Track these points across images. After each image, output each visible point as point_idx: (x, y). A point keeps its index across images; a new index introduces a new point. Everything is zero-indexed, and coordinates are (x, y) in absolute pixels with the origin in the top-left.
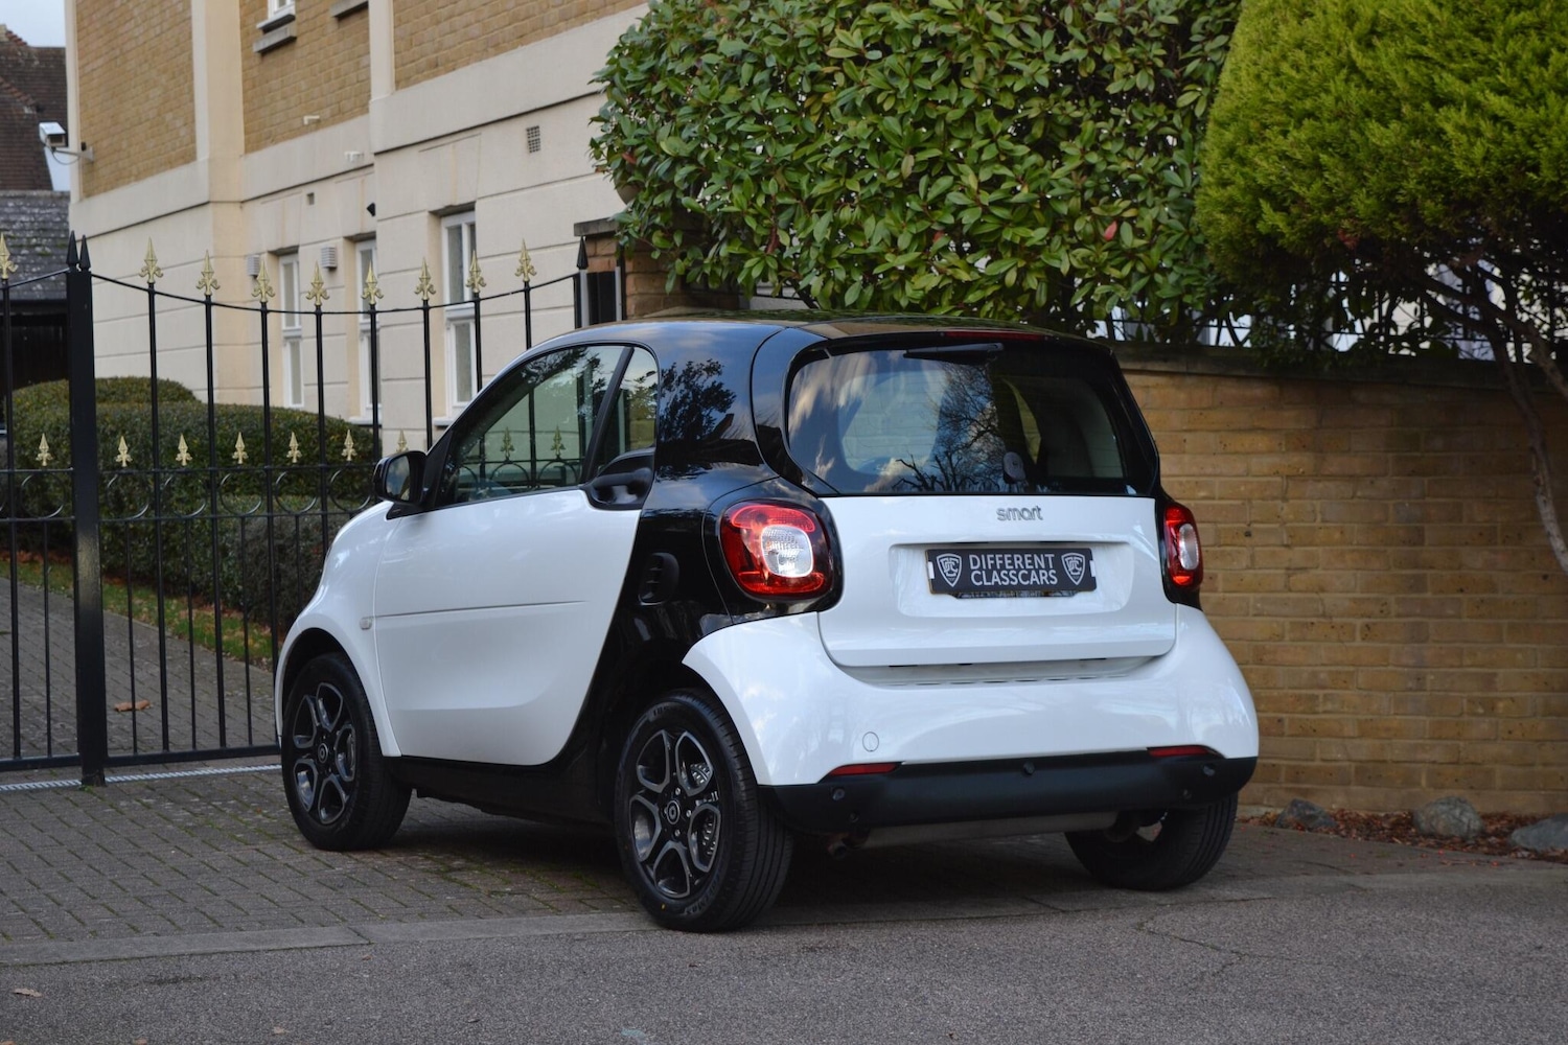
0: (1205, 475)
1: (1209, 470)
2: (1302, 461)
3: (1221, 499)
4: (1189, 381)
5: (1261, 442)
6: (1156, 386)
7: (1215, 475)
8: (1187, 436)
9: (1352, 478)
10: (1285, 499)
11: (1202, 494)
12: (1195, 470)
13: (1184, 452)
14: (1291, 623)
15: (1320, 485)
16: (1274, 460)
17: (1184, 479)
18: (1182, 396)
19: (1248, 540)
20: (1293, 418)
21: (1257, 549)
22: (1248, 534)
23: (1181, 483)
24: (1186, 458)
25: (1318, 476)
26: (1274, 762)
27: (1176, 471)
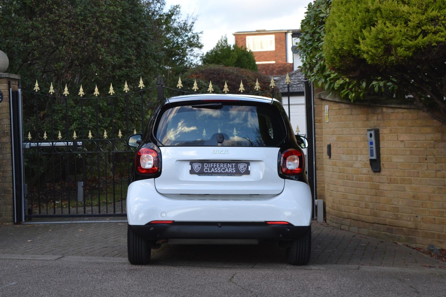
0: (416, 140)
1: (417, 139)
2: (438, 136)
3: (420, 148)
5: (428, 130)
6: (405, 112)
7: (419, 140)
8: (412, 128)
10: (434, 148)
11: (416, 146)
13: (411, 133)
14: (437, 188)
15: (443, 144)
16: (432, 135)
17: (412, 141)
18: (410, 115)
19: (426, 161)
20: (436, 122)
21: (429, 164)
22: (426, 159)
23: (411, 143)
25: (442, 141)
26: (433, 232)
27: (410, 139)
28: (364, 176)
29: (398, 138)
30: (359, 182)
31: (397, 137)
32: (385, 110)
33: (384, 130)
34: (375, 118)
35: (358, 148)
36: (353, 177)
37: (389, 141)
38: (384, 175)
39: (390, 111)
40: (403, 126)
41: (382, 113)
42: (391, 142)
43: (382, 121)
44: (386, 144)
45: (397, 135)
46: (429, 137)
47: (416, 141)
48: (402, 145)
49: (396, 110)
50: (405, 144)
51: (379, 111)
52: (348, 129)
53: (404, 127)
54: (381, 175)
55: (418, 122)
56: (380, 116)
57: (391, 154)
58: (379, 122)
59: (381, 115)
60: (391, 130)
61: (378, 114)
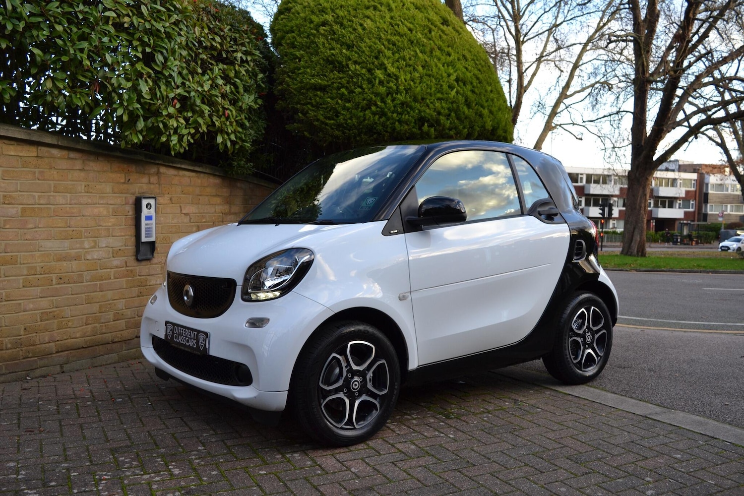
1: (206, 211)
2: (225, 208)
4: (202, 175)
5: (218, 200)
6: (192, 177)
8: (200, 197)
9: (235, 214)
11: (204, 220)
12: (202, 211)
13: (199, 204)
15: (230, 217)
16: (221, 207)
17: (199, 215)
18: (199, 181)
20: (225, 192)
24: (200, 206)
25: (230, 213)
27: (197, 211)
28: (112, 270)
29: (181, 210)
30: (98, 283)
31: (179, 208)
32: (163, 170)
33: (160, 198)
34: (145, 180)
35: (101, 226)
36: (81, 276)
37: (167, 214)
38: (156, 264)
39: (172, 172)
40: (189, 194)
41: (158, 173)
42: (171, 215)
43: (157, 185)
44: (162, 219)
45: (180, 207)
46: (219, 208)
47: (204, 214)
48: (186, 220)
49: (182, 173)
50: (190, 219)
51: (153, 170)
52: (69, 195)
53: (191, 196)
54: (153, 264)
55: (208, 190)
56: (154, 179)
57: (171, 232)
58: (152, 186)
59: (156, 177)
60: (171, 199)
61: (149, 174)
